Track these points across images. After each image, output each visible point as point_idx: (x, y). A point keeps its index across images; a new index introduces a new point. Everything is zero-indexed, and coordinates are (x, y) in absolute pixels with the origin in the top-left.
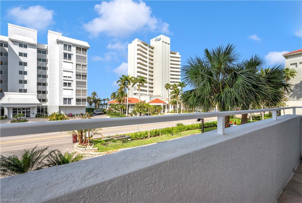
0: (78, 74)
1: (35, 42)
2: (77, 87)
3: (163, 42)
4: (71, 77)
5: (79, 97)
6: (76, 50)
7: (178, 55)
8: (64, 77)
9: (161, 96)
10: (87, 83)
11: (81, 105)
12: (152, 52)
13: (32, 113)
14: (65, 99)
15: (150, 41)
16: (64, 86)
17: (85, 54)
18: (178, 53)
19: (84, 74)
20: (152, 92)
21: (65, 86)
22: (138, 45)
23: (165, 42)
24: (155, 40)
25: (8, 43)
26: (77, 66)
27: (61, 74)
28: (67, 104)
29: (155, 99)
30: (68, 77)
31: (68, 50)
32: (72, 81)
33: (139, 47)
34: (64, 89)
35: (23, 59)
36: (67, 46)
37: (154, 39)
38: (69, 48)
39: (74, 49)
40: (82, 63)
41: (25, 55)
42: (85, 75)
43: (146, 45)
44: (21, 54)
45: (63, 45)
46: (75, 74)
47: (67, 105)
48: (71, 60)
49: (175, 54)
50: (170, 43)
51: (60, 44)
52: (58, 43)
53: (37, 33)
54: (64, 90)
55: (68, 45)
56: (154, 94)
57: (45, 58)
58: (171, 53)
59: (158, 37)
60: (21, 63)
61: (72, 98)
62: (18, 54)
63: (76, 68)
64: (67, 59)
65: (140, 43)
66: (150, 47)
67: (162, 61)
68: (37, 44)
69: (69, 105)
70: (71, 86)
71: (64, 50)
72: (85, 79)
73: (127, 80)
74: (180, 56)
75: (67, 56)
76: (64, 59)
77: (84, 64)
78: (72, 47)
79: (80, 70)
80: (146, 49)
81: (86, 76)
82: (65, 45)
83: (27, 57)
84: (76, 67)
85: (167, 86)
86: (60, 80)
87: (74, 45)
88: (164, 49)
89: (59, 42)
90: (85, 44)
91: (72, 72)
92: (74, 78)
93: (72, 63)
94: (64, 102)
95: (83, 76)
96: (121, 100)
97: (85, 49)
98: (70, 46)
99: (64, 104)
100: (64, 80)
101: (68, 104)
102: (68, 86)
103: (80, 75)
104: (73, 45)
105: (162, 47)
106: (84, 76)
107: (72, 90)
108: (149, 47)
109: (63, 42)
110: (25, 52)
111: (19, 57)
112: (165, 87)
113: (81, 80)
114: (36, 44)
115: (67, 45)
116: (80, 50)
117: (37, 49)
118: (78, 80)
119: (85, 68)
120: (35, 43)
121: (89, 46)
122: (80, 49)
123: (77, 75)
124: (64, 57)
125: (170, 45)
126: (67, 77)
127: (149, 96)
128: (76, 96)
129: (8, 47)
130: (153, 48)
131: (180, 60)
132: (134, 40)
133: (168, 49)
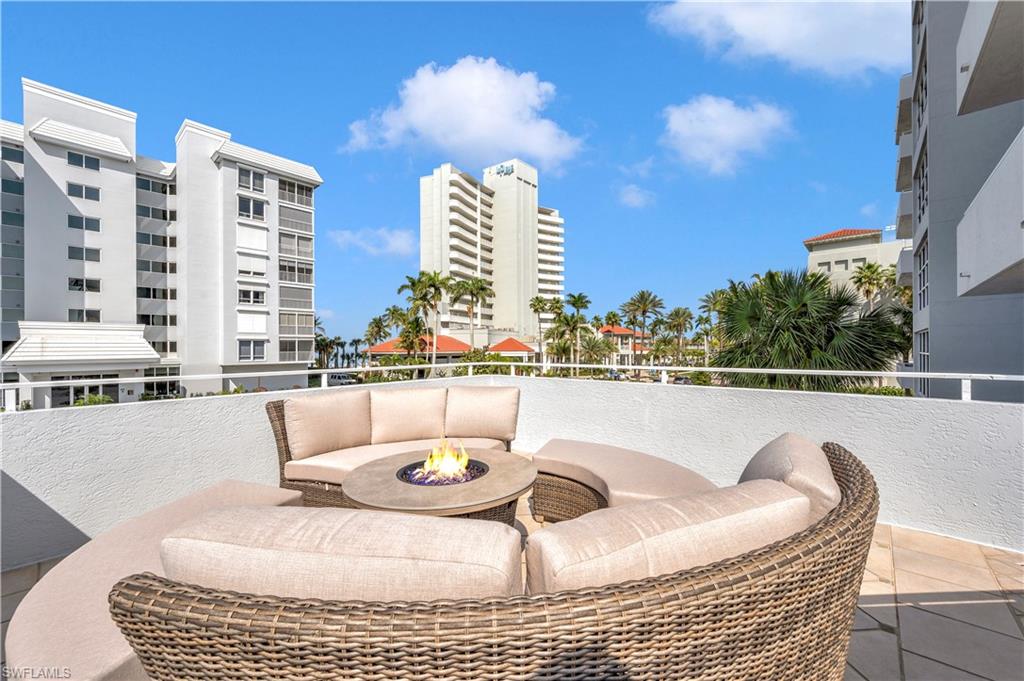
0: (286, 264)
1: (130, 151)
2: (282, 303)
3: (518, 178)
4: (262, 274)
5: (288, 337)
6: (280, 188)
7: (555, 217)
8: (241, 272)
9: (516, 330)
10: (313, 292)
11: (297, 362)
12: (490, 206)
13: (126, 392)
14: (244, 343)
15: (483, 173)
16: (240, 301)
17: (308, 204)
18: (557, 212)
19: (303, 266)
20: (490, 317)
21: (244, 301)
22: (452, 184)
23: (525, 182)
24: (498, 173)
25: (23, 147)
26: (282, 238)
27: (229, 263)
28: (249, 358)
29: (505, 338)
30: (255, 273)
31: (254, 189)
32: (268, 286)
33: (455, 190)
34: (240, 311)
35: (83, 207)
36: (250, 174)
37: (494, 169)
38: (257, 182)
39: (271, 186)
40: (297, 232)
41: (93, 194)
42: (308, 267)
43: (475, 185)
44: (75, 190)
45: (237, 171)
46: (275, 264)
47: (251, 361)
48: (263, 219)
49: (548, 213)
50: (536, 184)
51: (224, 166)
52: (217, 163)
53: (134, 121)
54: (240, 315)
55: (254, 173)
56: (496, 323)
57: (161, 207)
58: (541, 211)
59: (507, 164)
60: (75, 222)
61: (268, 341)
62: (64, 189)
63: (280, 247)
64: (249, 216)
65: (456, 177)
66: (484, 190)
67: (518, 232)
68: (134, 160)
69: (258, 362)
70: (263, 302)
71: (240, 186)
72: (308, 280)
73: (433, 285)
74: (561, 221)
75: (250, 208)
76: (240, 215)
77: (304, 233)
78: (265, 180)
79: (291, 251)
80: (474, 197)
81: (309, 271)
82: (244, 173)
83: (98, 200)
84: (280, 242)
85: (538, 305)
86: (227, 281)
87: (272, 173)
88: (522, 199)
89: (221, 160)
90: (307, 172)
91: (267, 258)
92: (273, 277)
93: (267, 230)
94: (240, 354)
95: (301, 270)
96: (412, 343)
97: (306, 189)
98: (259, 177)
99: (240, 358)
100: (240, 282)
101: (254, 358)
102: (254, 302)
103: (292, 269)
104: (269, 172)
105: (519, 193)
106: (306, 272)
107: (268, 313)
108: (482, 191)
109: (236, 162)
110: (93, 184)
111: (70, 198)
112: (532, 306)
113: (296, 284)
114: (132, 160)
115: (248, 172)
116: (291, 189)
117: (138, 174)
118: (287, 283)
119: (308, 246)
120: (129, 155)
121: (321, 180)
122: (292, 185)
123: (282, 268)
124: (240, 210)
125: (537, 189)
126: (249, 273)
127: (486, 331)
128: (280, 333)
129: (22, 162)
130: (491, 194)
131: (560, 230)
132: (439, 166)
133: (533, 199)
